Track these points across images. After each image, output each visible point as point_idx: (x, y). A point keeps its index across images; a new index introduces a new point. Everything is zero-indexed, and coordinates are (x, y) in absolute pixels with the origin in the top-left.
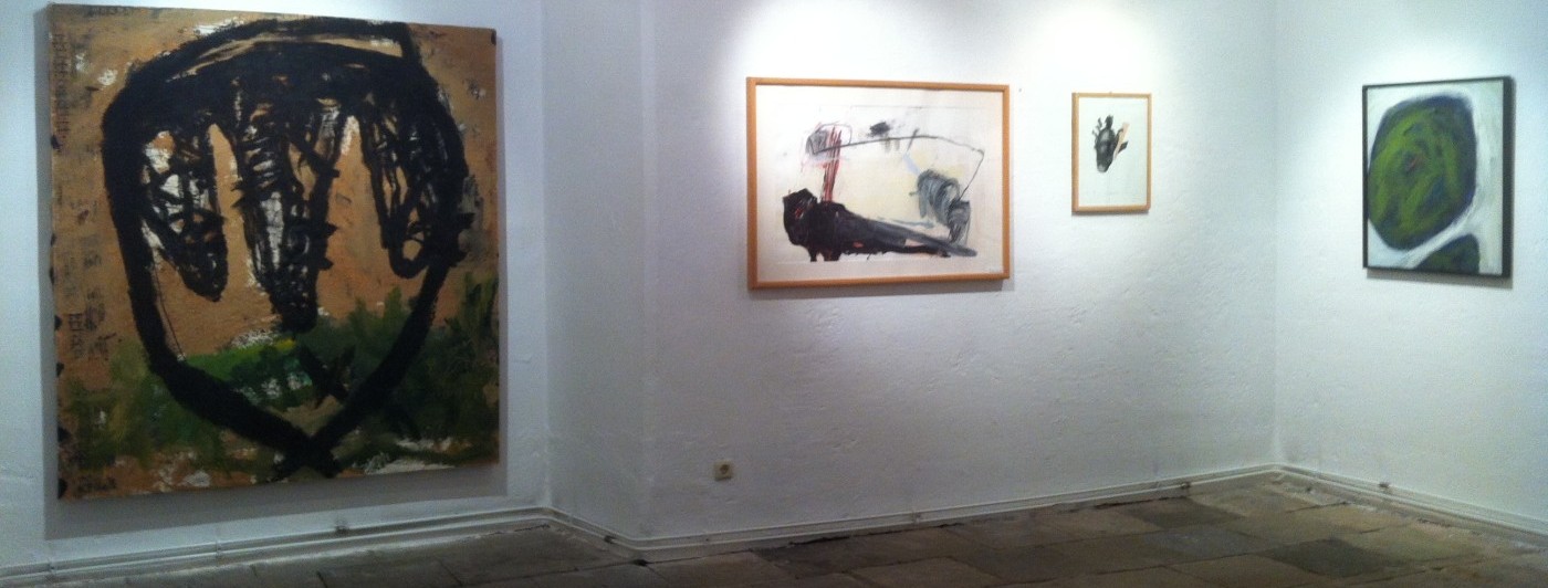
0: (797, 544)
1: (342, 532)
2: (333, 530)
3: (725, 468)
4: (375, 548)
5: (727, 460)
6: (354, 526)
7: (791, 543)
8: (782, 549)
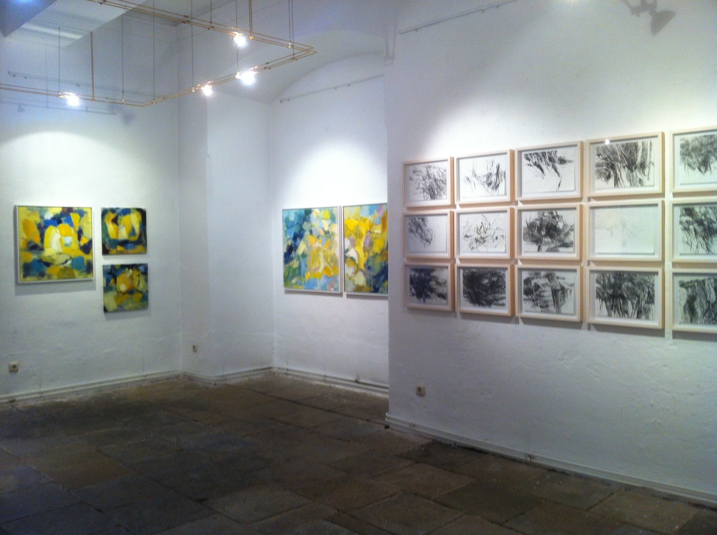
0: (459, 446)
1: (356, 381)
2: (354, 379)
3: (419, 389)
4: (368, 392)
5: (422, 385)
6: (362, 380)
7: (455, 444)
8: (450, 446)
